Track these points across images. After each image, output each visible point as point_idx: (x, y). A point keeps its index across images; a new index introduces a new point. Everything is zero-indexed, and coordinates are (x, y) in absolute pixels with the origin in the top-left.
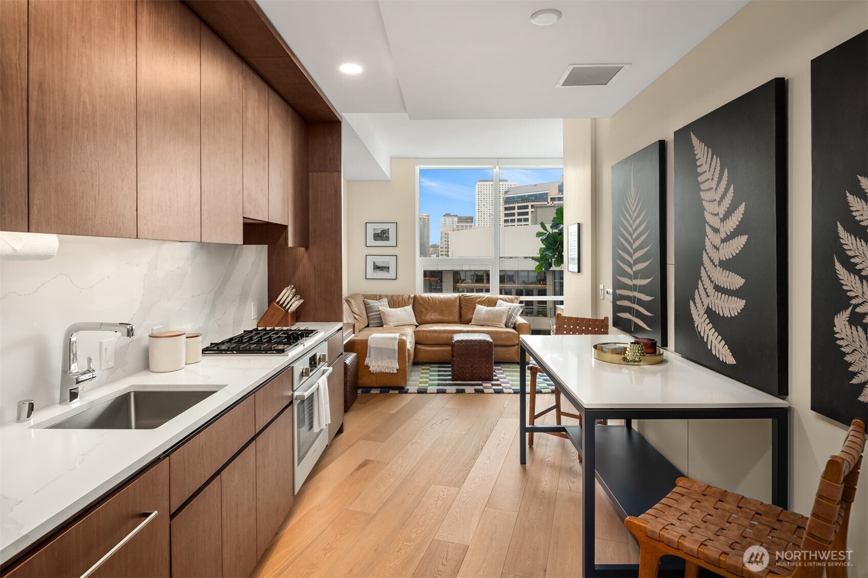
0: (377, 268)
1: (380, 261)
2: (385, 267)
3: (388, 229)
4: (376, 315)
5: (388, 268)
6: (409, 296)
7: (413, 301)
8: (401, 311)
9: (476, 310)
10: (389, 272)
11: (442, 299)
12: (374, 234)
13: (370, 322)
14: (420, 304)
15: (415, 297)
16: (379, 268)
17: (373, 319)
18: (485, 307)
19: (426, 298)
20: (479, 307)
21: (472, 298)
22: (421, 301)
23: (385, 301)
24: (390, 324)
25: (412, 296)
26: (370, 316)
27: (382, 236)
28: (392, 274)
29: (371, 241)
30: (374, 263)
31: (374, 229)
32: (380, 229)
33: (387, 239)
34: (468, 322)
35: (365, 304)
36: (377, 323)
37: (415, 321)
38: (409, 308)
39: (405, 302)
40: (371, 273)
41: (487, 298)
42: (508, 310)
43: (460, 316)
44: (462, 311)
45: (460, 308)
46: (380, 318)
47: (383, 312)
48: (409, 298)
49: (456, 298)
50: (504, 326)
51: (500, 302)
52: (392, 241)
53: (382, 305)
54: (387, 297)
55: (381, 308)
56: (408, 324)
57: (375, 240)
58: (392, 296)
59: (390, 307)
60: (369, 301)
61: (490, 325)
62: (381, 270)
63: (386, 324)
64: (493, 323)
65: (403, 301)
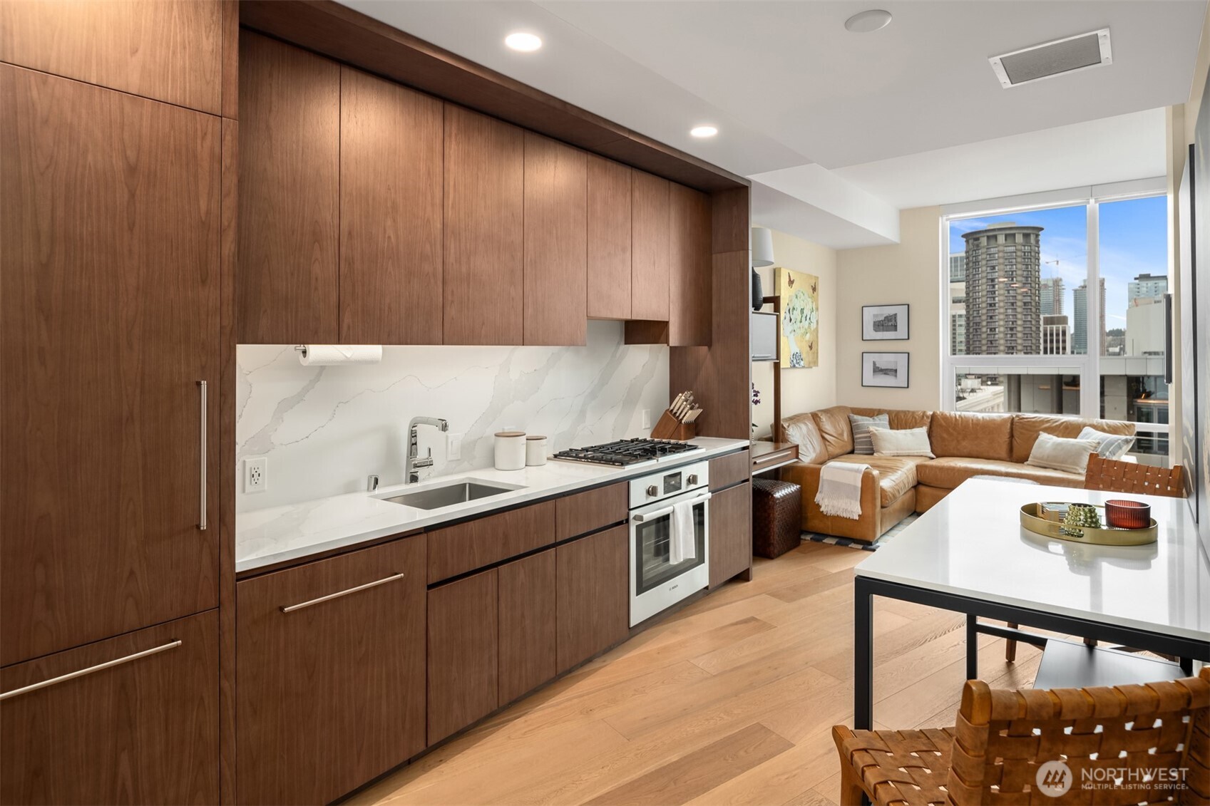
0: (877, 370)
1: (885, 361)
2: (891, 370)
3: (896, 314)
4: (866, 437)
5: (896, 371)
6: (924, 413)
7: (929, 420)
8: (905, 434)
9: (1037, 441)
10: (896, 376)
11: (978, 420)
12: (874, 322)
13: (856, 447)
14: (941, 426)
15: (933, 417)
16: (882, 370)
17: (860, 444)
18: (1055, 437)
19: (951, 417)
20: (1044, 437)
21: (1034, 422)
22: (943, 422)
23: (884, 419)
24: (883, 452)
25: (930, 412)
26: (857, 438)
27: (887, 324)
28: (900, 379)
29: (870, 332)
30: (874, 363)
31: (875, 315)
32: (882, 315)
33: (895, 328)
34: (1022, 460)
35: (850, 421)
36: (866, 449)
37: (930, 450)
38: (922, 431)
39: (916, 421)
40: (869, 378)
41: (1062, 423)
42: (1094, 445)
43: (1011, 449)
44: (1015, 443)
45: (1012, 436)
46: (871, 443)
47: (874, 434)
48: (923, 417)
49: (1004, 421)
51: (1087, 430)
52: (902, 331)
53: (875, 425)
54: (889, 412)
55: (872, 428)
56: (916, 454)
57: (876, 331)
58: (898, 413)
59: (892, 428)
60: (856, 417)
61: (1058, 468)
62: (885, 374)
63: (878, 452)
64: (1063, 465)
65: (914, 420)
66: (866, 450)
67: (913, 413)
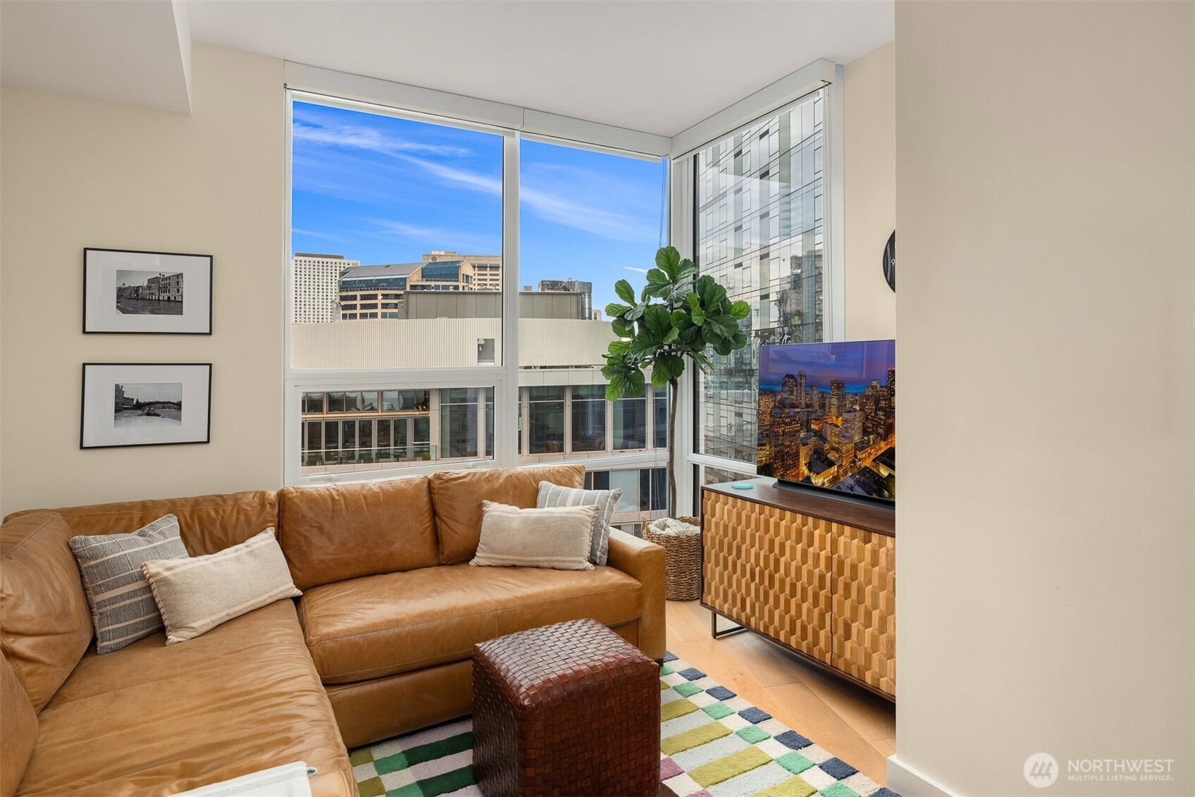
1: (142, 385)
2: (165, 405)
3: (179, 276)
4: (134, 594)
5: (177, 406)
6: (263, 494)
7: (276, 511)
8: (237, 559)
9: (486, 519)
10: (179, 418)
11: (375, 495)
12: (119, 291)
13: (99, 631)
15: (282, 496)
16: (139, 406)
17: (116, 616)
18: (517, 508)
19: (322, 496)
20: (495, 510)
21: (469, 484)
22: (305, 509)
23: (168, 528)
24: (195, 625)
25: (272, 494)
26: (101, 604)
27: (151, 297)
28: (191, 424)
29: (104, 312)
30: (116, 391)
31: (121, 274)
32: (142, 273)
33: (174, 306)
34: (464, 557)
35: (75, 557)
36: (135, 628)
37: (291, 583)
38: (266, 541)
39: (248, 519)
40: (103, 427)
42: (592, 513)
43: (437, 540)
44: (442, 527)
45: (434, 513)
46: (153, 605)
47: (165, 582)
48: (263, 505)
49: (416, 487)
50: (588, 565)
51: (547, 488)
52: (193, 315)
53: (159, 553)
54: (172, 507)
57: (124, 311)
58: (196, 503)
59: (193, 554)
60: (97, 541)
61: (546, 564)
62: (148, 414)
63: (177, 627)
64: (556, 558)
65: (242, 517)
66: (136, 631)
67: (236, 498)
